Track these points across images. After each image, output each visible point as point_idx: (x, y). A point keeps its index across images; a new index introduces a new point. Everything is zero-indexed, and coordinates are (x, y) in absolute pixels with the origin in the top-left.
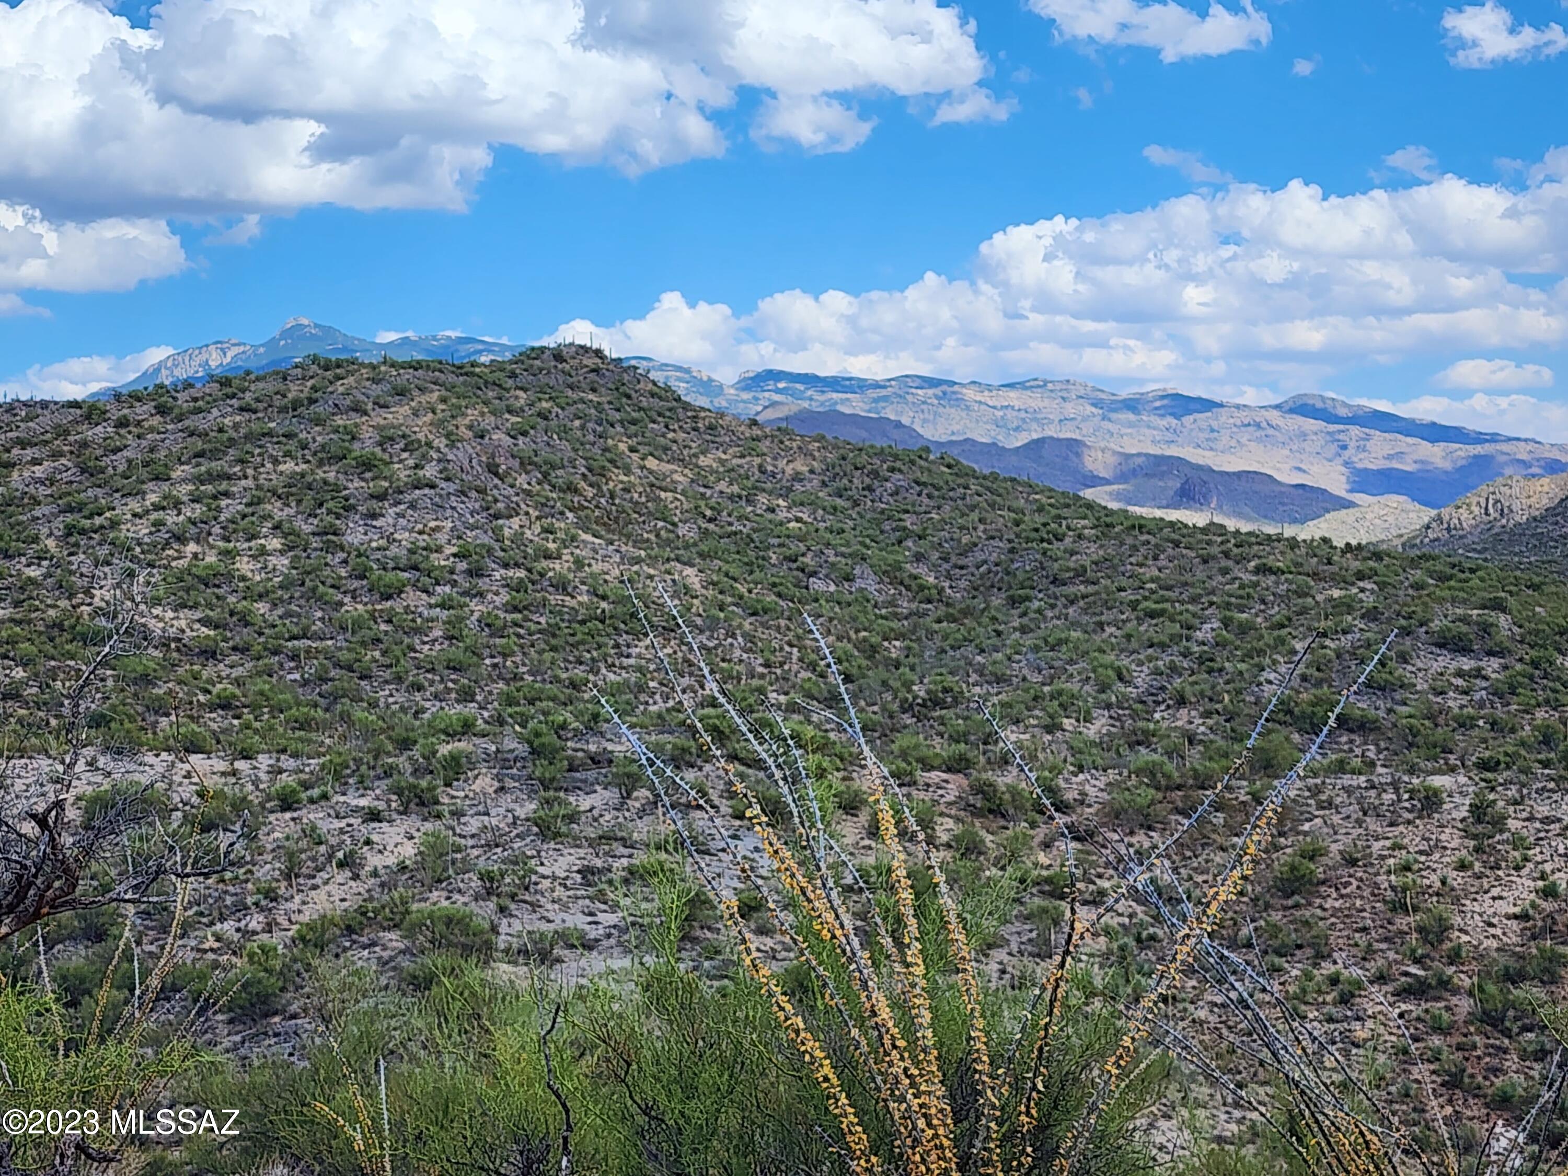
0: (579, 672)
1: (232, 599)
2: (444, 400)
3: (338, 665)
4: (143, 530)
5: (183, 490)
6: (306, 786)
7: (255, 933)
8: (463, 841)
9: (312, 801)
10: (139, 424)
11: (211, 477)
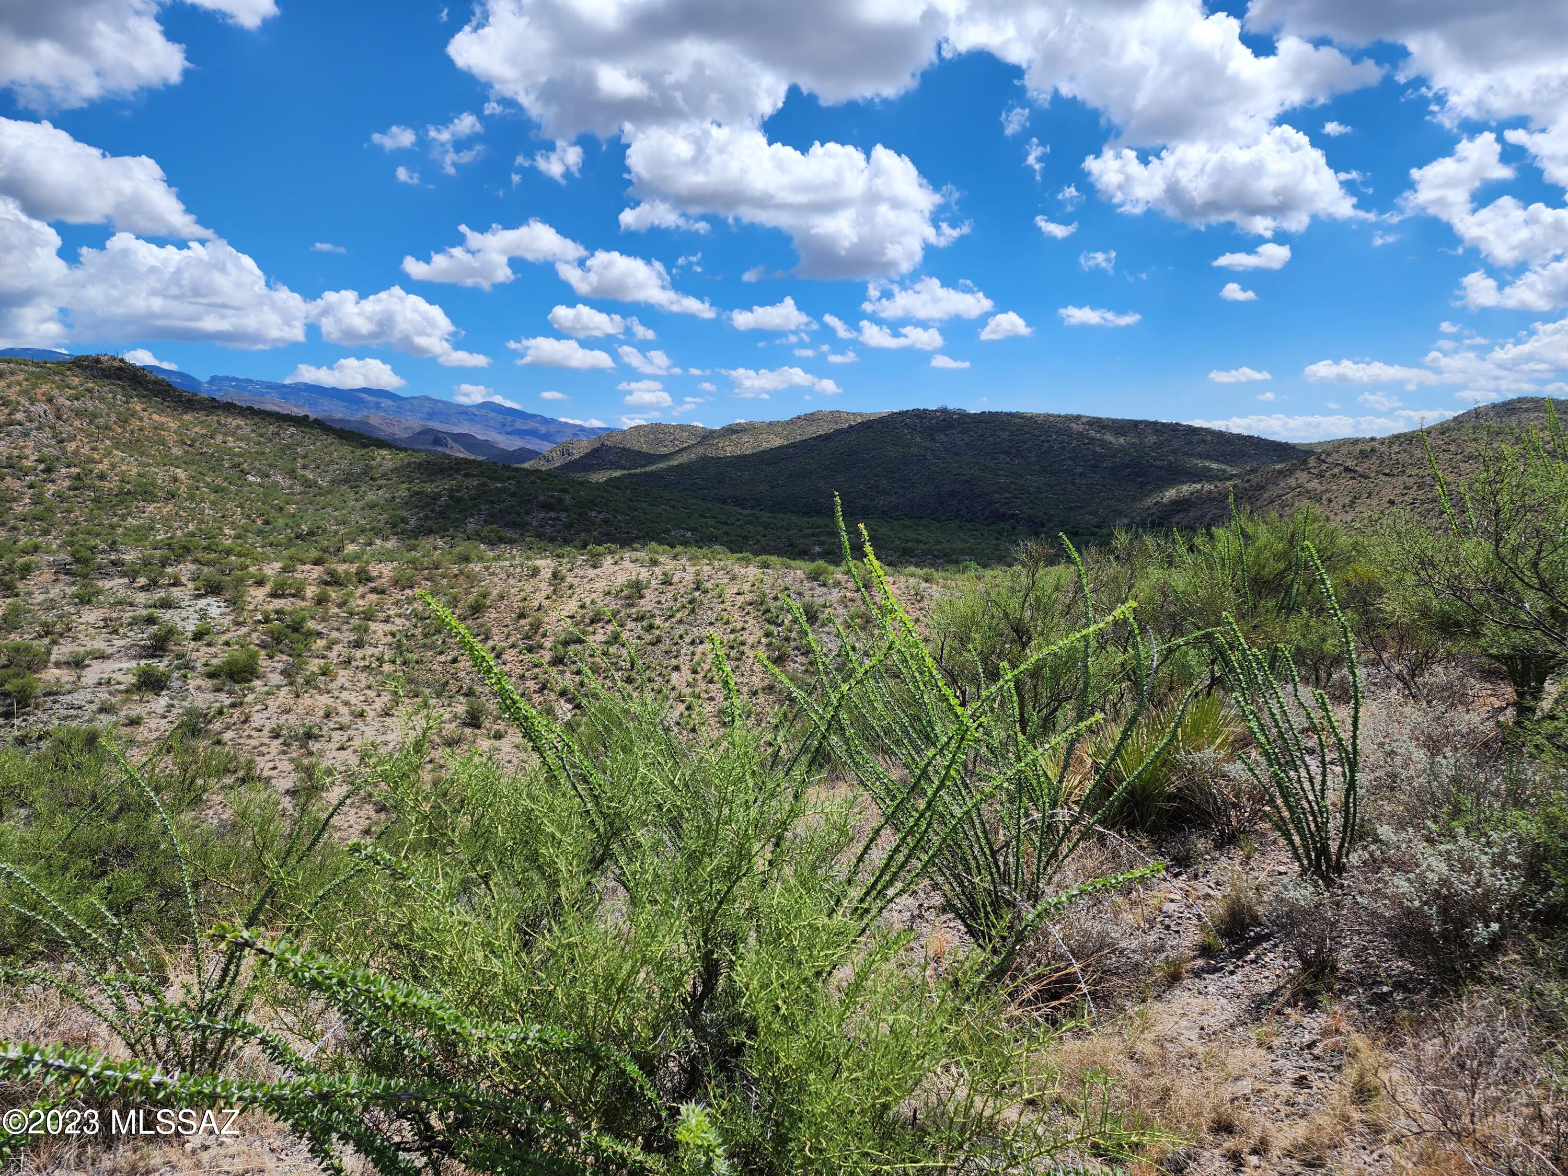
2: (26, 380)
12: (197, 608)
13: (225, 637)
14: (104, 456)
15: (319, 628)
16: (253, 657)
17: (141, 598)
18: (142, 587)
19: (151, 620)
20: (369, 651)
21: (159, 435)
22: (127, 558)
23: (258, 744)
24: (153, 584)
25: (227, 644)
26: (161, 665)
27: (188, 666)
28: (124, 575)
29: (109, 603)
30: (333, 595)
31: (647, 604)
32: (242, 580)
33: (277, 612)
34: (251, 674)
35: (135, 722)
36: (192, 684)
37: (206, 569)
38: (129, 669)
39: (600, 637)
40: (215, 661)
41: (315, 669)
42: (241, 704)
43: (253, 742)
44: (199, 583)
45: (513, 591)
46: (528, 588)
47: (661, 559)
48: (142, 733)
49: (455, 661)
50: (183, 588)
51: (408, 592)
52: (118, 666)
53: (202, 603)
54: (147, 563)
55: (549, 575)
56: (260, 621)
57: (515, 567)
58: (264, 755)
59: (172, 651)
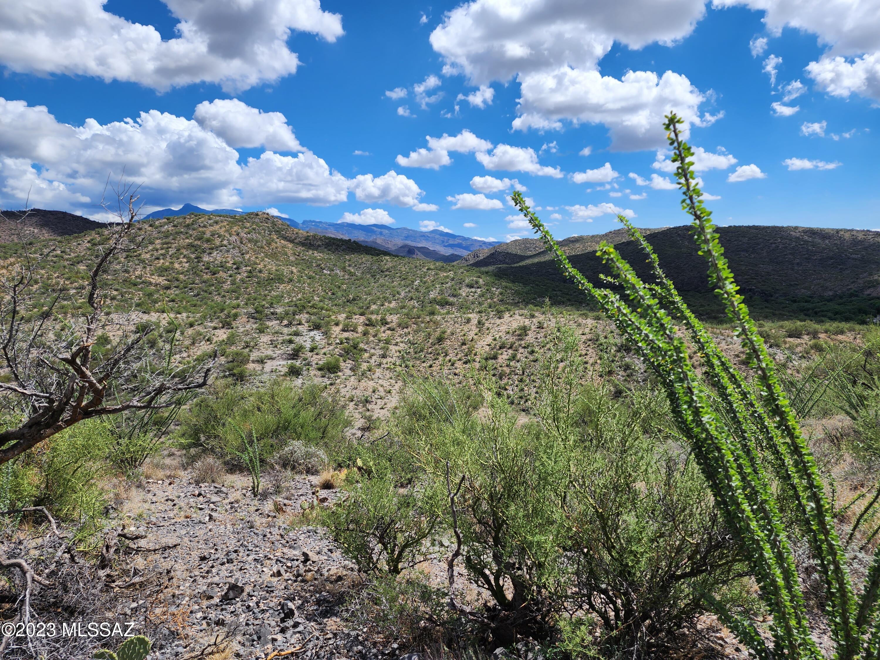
1: (174, 274)
2: (228, 225)
3: (203, 291)
6: (196, 321)
9: (199, 325)
11: (166, 243)
12: (310, 336)
13: (323, 351)
14: (261, 261)
15: (365, 347)
16: (337, 361)
17: (286, 330)
18: (286, 325)
19: (291, 342)
20: (389, 360)
21: (284, 250)
22: (278, 311)
24: (290, 324)
25: (325, 354)
26: (298, 363)
27: (309, 364)
28: (278, 319)
29: (272, 333)
30: (371, 331)
31: (530, 338)
32: (329, 323)
33: (346, 339)
34: (337, 369)
36: (312, 373)
37: (312, 317)
38: (284, 365)
39: (505, 356)
40: (321, 363)
41: (365, 368)
42: (335, 384)
45: (458, 330)
46: (466, 329)
47: (536, 314)
49: (431, 366)
50: (303, 326)
51: (405, 330)
52: (279, 363)
53: (312, 333)
54: (287, 314)
55: (476, 322)
56: (338, 343)
57: (458, 318)
59: (301, 357)
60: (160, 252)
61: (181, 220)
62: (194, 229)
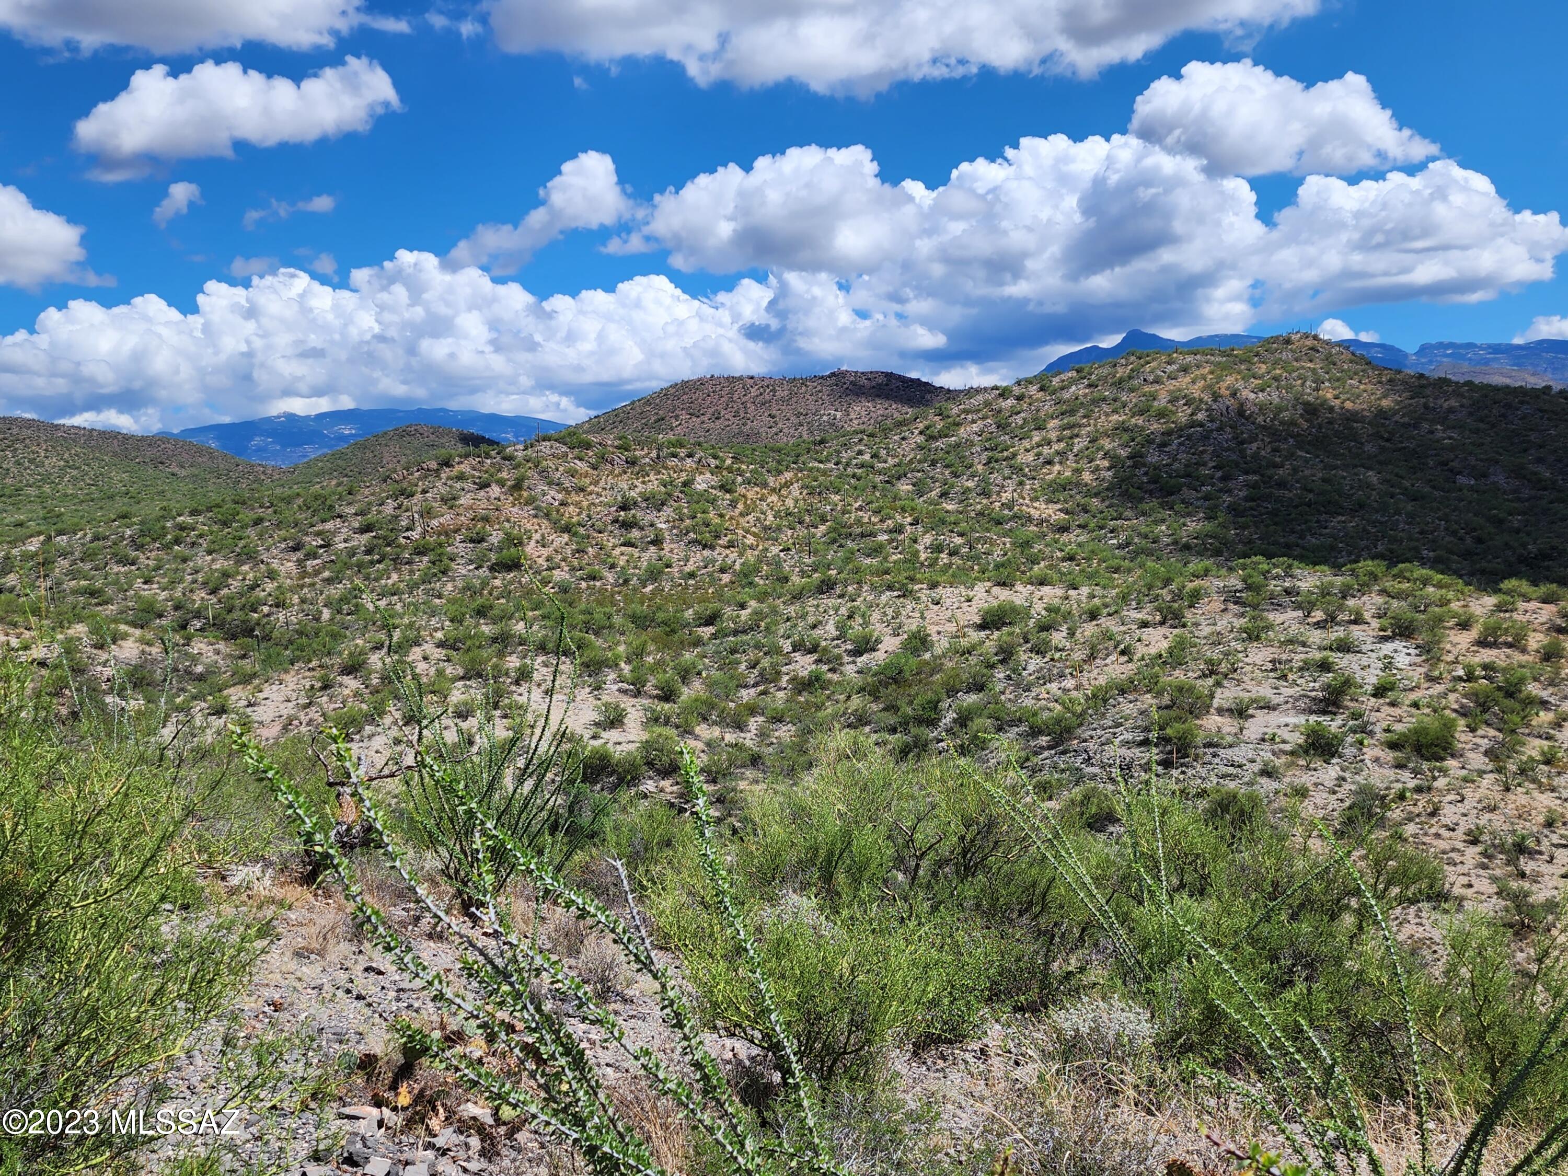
0: (1292, 538)
1: (1078, 497)
2: (1212, 373)
3: (1139, 535)
4: (1030, 457)
5: (1053, 435)
6: (1106, 606)
7: (1069, 690)
8: (1198, 640)
9: (1110, 615)
10: (1031, 397)
11: (1070, 427)
12: (1381, 654)
13: (1413, 696)
14: (1287, 458)
15: (1544, 694)
16: (1449, 726)
17: (1316, 636)
18: (1318, 623)
19: (1325, 666)
21: (1352, 428)
22: (1304, 585)
23: (1448, 847)
24: (1330, 621)
25: (1416, 705)
26: (1334, 725)
27: (1365, 730)
28: (1298, 606)
29: (1279, 641)
32: (1441, 620)
33: (1486, 667)
34: (1445, 749)
35: (1301, 793)
36: (1369, 753)
37: (1395, 603)
38: (1296, 726)
40: (1399, 727)
41: (1535, 754)
42: (1429, 789)
43: (1443, 845)
44: (1385, 622)
48: (1307, 809)
50: (1365, 627)
52: (1284, 720)
53: (1388, 648)
54: (1325, 592)
56: (1460, 679)
58: (1455, 865)
59: (1347, 708)
60: (1056, 447)
61: (1105, 371)
62: (1132, 390)
